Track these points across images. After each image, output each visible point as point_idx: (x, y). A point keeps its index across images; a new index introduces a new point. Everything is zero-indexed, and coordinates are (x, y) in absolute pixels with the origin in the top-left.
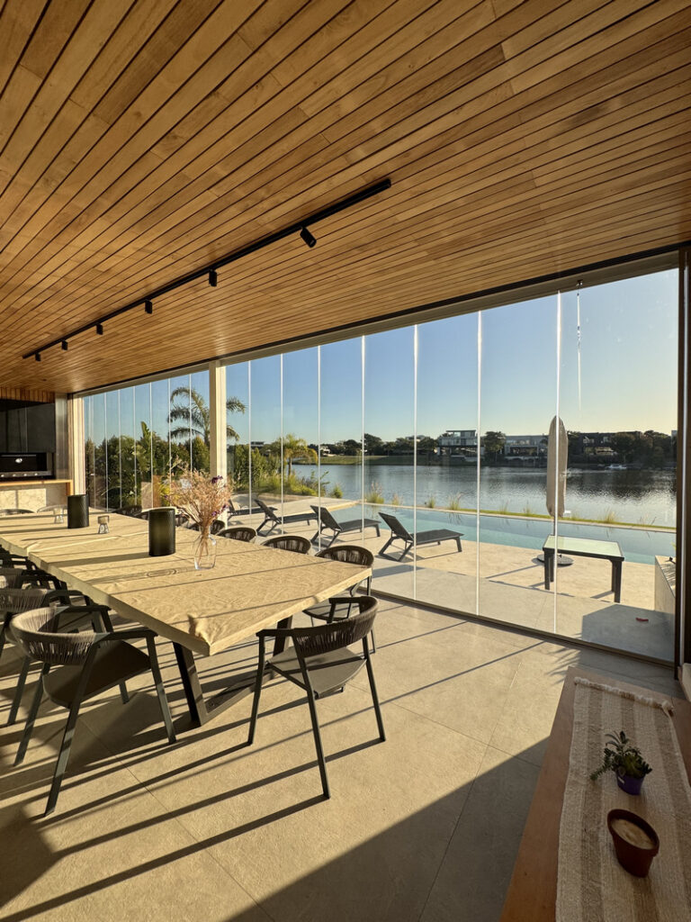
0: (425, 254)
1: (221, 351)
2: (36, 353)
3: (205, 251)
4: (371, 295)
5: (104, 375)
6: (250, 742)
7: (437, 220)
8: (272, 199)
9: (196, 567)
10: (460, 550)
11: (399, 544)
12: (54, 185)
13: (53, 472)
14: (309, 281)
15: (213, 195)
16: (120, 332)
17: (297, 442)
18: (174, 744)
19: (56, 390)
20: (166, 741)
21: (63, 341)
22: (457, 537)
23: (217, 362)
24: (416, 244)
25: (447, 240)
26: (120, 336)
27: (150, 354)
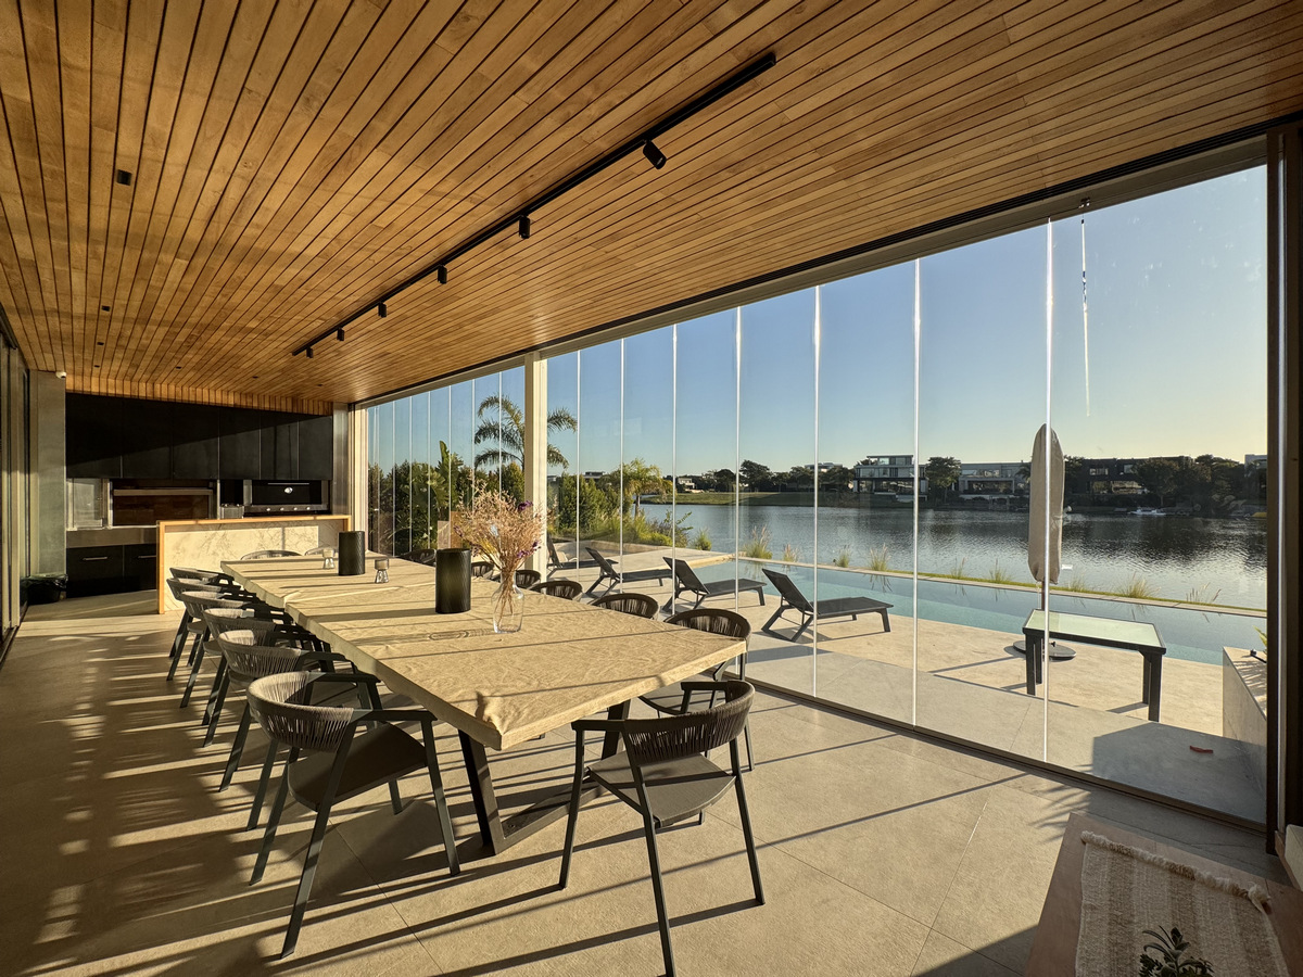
0: (831, 170)
1: (541, 337)
2: (307, 348)
3: (514, 188)
4: (749, 243)
5: (391, 377)
6: (562, 885)
7: (850, 113)
8: (602, 100)
9: (496, 628)
10: (887, 629)
11: (793, 617)
12: (316, 105)
13: (329, 506)
14: (659, 226)
15: (520, 101)
16: (408, 314)
17: (647, 470)
18: (457, 877)
19: (336, 398)
20: (447, 871)
21: (338, 329)
22: (882, 609)
23: (535, 353)
24: (816, 156)
25: (865, 145)
26: (410, 320)
27: (448, 344)
